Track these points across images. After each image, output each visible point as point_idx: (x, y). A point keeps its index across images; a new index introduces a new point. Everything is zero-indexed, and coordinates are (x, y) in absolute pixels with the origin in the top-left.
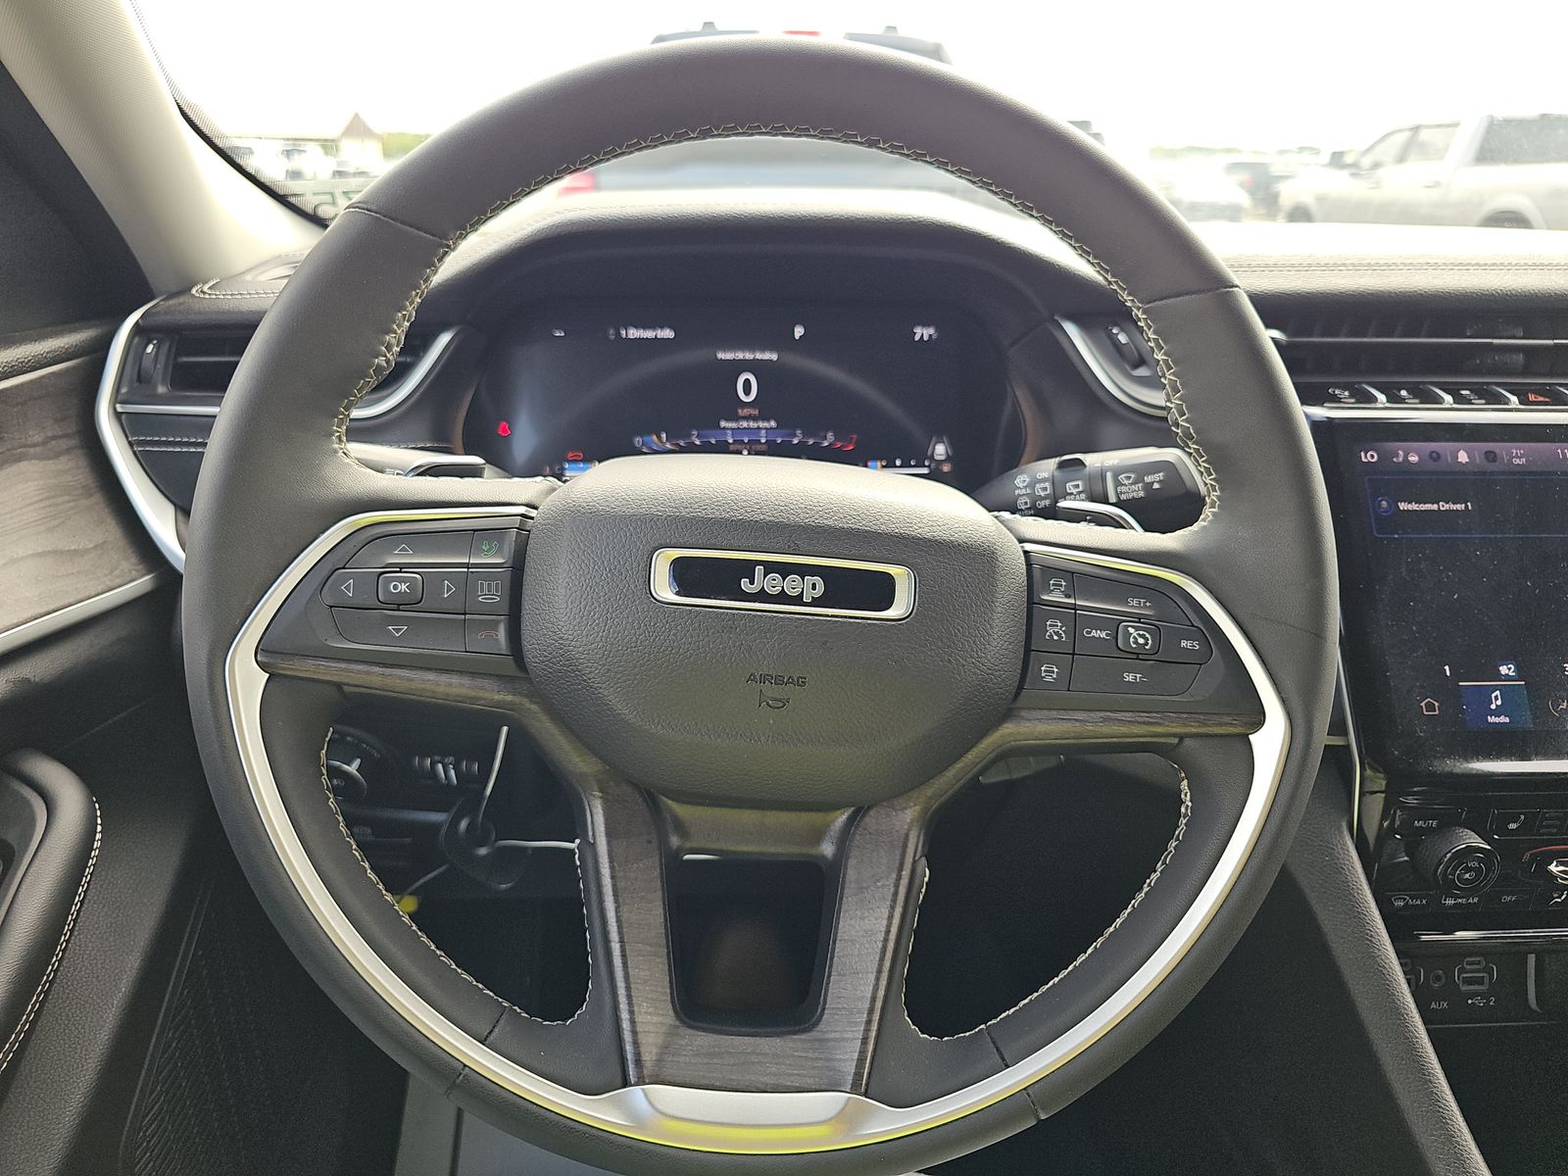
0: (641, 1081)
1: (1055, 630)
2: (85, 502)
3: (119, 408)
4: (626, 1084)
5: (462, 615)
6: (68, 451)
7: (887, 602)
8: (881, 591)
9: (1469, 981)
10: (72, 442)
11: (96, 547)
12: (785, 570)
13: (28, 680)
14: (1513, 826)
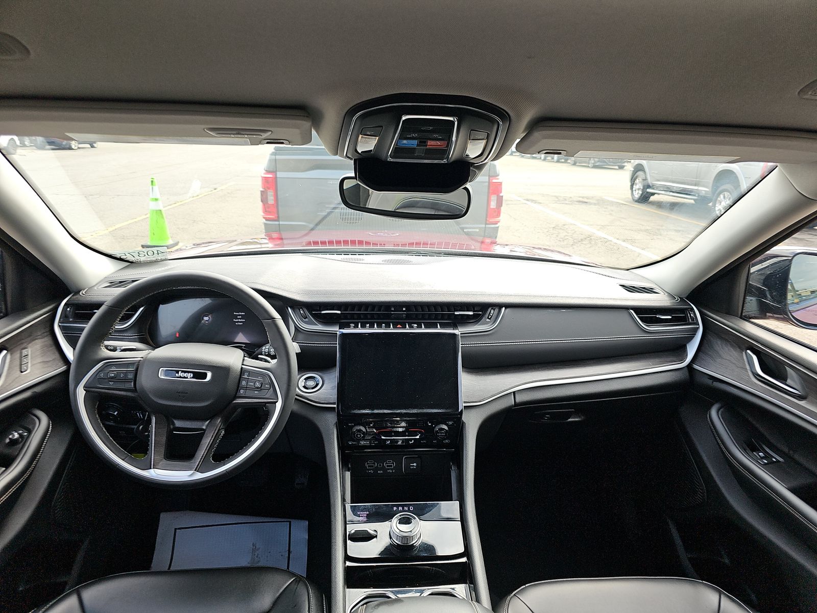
0: (154, 468)
1: (244, 383)
2: (51, 348)
3: (60, 324)
4: (151, 468)
5: (125, 380)
6: (47, 336)
7: (205, 378)
8: (205, 376)
9: (387, 466)
10: (48, 333)
11: (53, 359)
12: (185, 372)
13: (36, 392)
14: (371, 425)
